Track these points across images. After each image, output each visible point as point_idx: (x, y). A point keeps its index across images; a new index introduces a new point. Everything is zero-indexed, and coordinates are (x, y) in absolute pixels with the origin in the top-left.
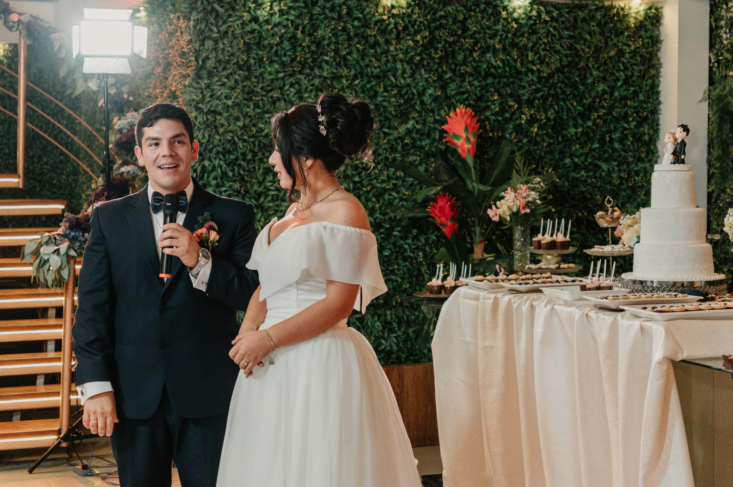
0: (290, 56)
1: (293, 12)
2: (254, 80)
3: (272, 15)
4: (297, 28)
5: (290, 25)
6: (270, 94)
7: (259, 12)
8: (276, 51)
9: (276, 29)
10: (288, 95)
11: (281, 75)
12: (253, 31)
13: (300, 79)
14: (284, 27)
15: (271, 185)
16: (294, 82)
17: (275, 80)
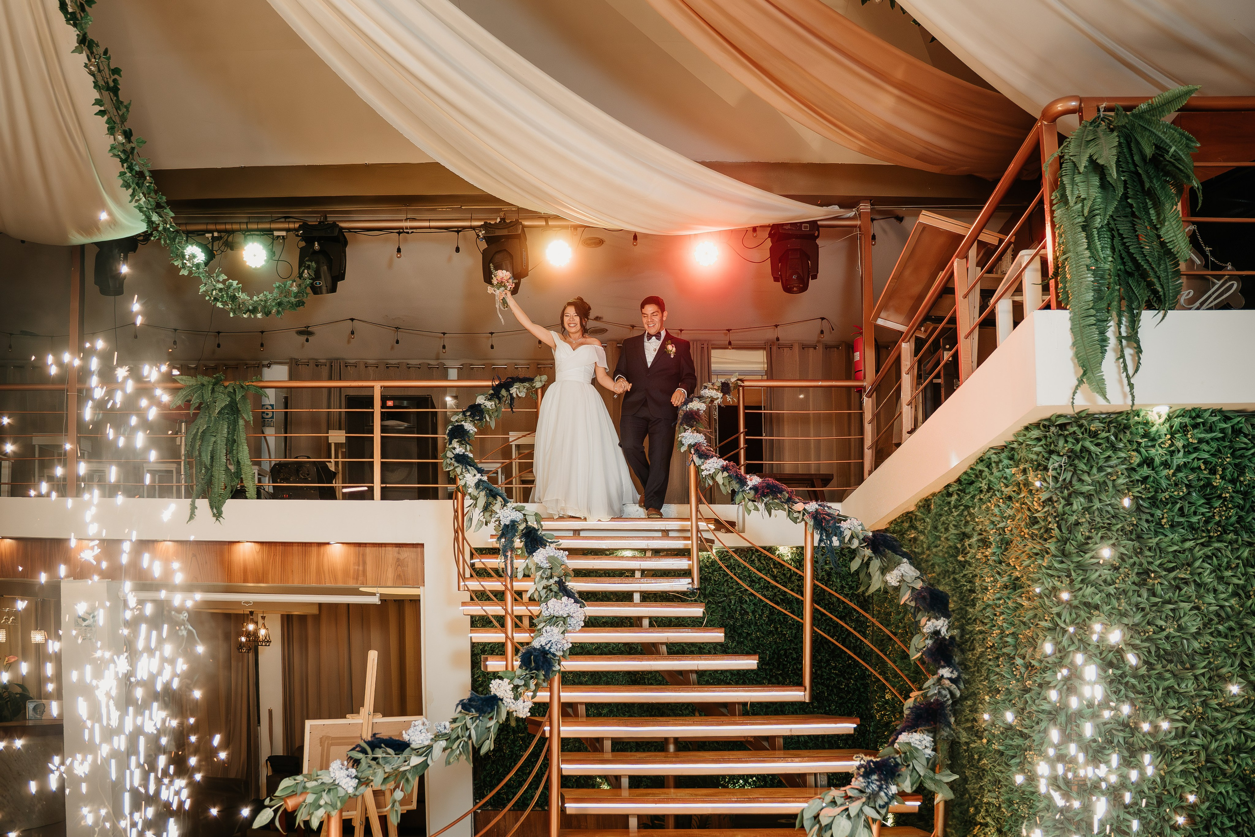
0: (1203, 514)
1: (1204, 446)
2: (1148, 553)
3: (1172, 453)
4: (1213, 472)
5: (1203, 467)
6: (1173, 575)
7: (1153, 452)
8: (1181, 509)
9: (1180, 475)
10: (1200, 574)
11: (1188, 544)
12: (1145, 479)
13: (1219, 550)
14: (1193, 470)
15: (1176, 714)
16: (1210, 554)
17: (1180, 552)
